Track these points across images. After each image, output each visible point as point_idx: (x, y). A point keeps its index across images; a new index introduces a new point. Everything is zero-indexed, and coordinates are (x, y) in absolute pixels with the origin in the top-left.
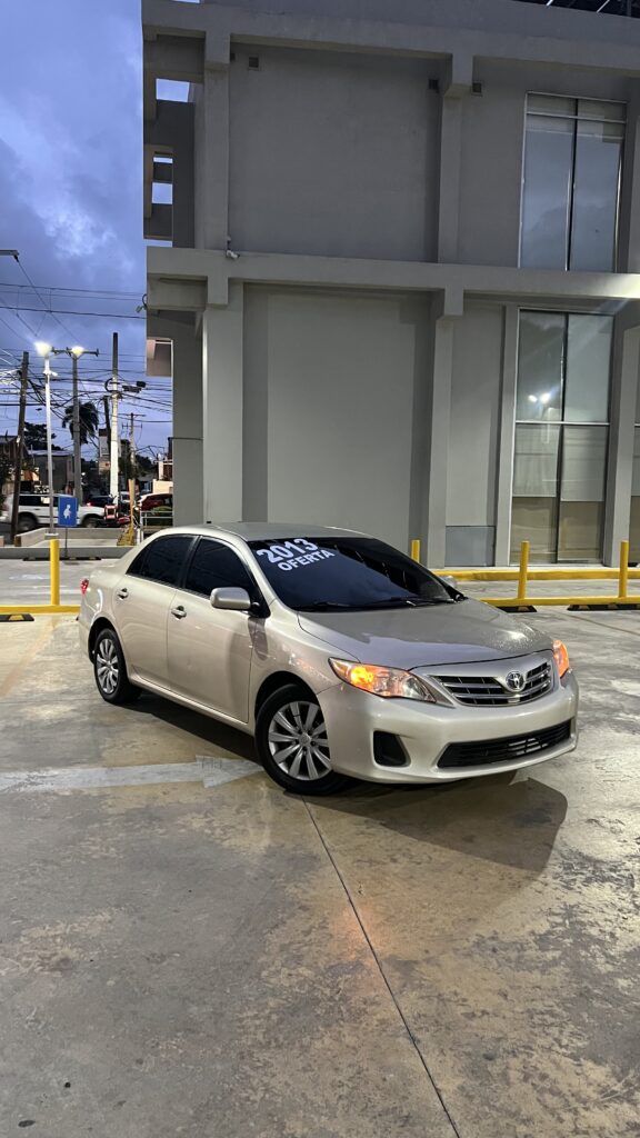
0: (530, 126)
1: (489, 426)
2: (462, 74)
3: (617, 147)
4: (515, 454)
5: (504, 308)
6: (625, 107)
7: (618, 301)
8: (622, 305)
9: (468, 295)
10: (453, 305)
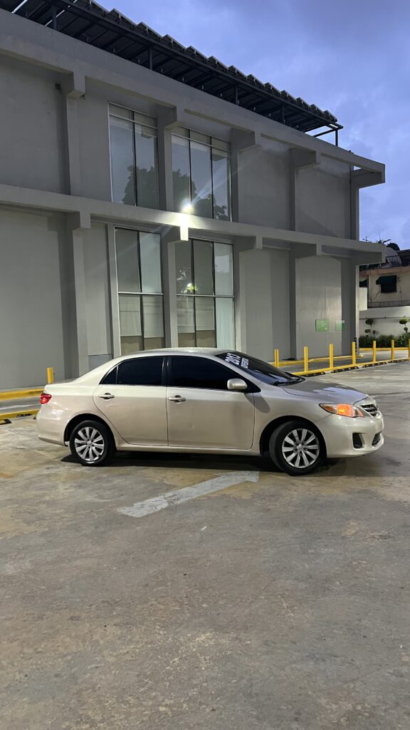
0: (111, 121)
1: (104, 297)
2: (79, 85)
3: (152, 140)
4: (120, 311)
5: (106, 226)
6: (156, 120)
7: (167, 226)
8: (168, 230)
9: (93, 217)
10: (85, 222)
